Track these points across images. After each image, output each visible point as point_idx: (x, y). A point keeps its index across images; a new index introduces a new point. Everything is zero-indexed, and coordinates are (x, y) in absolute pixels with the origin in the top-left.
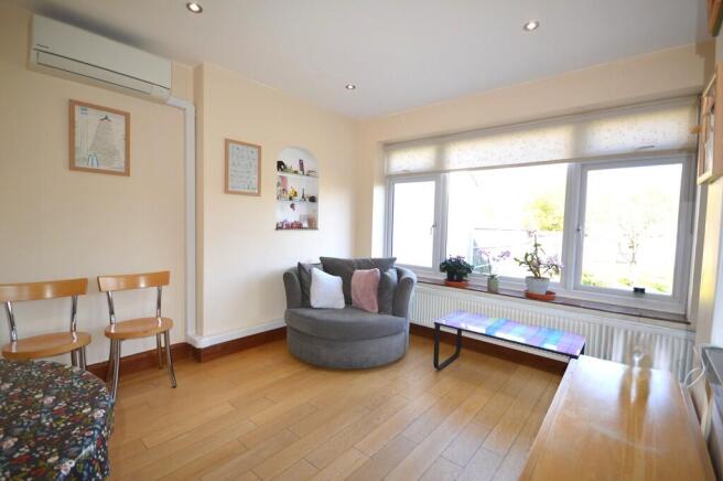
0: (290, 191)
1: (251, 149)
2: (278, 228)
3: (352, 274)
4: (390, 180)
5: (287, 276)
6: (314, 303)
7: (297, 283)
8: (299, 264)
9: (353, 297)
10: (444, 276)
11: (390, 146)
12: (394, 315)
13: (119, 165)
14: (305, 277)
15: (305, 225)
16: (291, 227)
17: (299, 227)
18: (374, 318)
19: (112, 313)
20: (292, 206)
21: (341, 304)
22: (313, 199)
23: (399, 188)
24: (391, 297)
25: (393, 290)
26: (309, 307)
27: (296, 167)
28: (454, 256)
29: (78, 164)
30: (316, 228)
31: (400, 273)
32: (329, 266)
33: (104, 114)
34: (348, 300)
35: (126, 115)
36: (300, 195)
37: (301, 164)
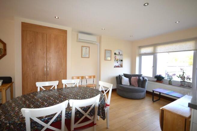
0: (117, 59)
1: (109, 51)
2: (114, 67)
3: (131, 78)
4: (141, 55)
5: (117, 77)
6: (123, 83)
7: (119, 79)
8: (119, 75)
9: (132, 83)
10: (156, 79)
11: (140, 47)
12: (142, 87)
13: (88, 56)
14: (121, 78)
15: (120, 66)
16: (117, 67)
17: (119, 67)
18: (137, 88)
19: (87, 82)
20: (117, 62)
21: (129, 84)
22: (122, 61)
23: (143, 57)
24: (141, 83)
25: (141, 82)
26: (122, 84)
27: (118, 54)
28: (159, 74)
29: (83, 57)
30: (122, 67)
31: (143, 78)
32: (126, 75)
33: (86, 48)
34: (130, 84)
35: (89, 47)
36: (119, 60)
37: (119, 53)
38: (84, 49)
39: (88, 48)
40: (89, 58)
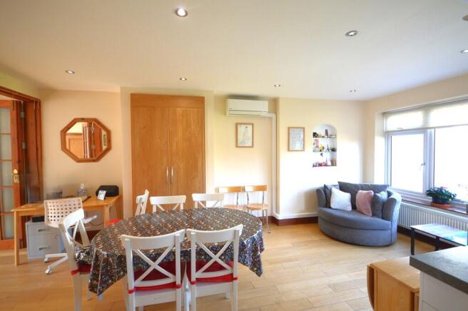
0: (320, 146)
1: (300, 129)
2: (314, 166)
3: (356, 193)
4: (388, 135)
5: (318, 191)
6: (332, 206)
7: (323, 196)
8: (325, 186)
9: (357, 206)
10: (430, 199)
11: (385, 114)
12: (382, 218)
13: (250, 144)
14: (328, 192)
15: (329, 163)
16: (320, 165)
17: (326, 165)
18: (368, 218)
20: (321, 154)
21: (350, 208)
22: (334, 150)
23: (396, 139)
24: (381, 208)
26: (330, 208)
27: (323, 134)
29: (239, 145)
30: (336, 165)
31: (389, 194)
32: (343, 187)
33: (246, 125)
34: (354, 207)
35: (253, 125)
36: (326, 148)
37: (326, 132)
38: (241, 129)
39: (250, 127)
40: (252, 147)
